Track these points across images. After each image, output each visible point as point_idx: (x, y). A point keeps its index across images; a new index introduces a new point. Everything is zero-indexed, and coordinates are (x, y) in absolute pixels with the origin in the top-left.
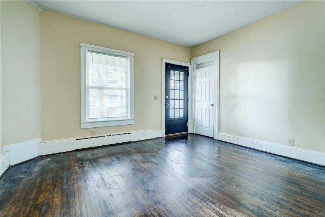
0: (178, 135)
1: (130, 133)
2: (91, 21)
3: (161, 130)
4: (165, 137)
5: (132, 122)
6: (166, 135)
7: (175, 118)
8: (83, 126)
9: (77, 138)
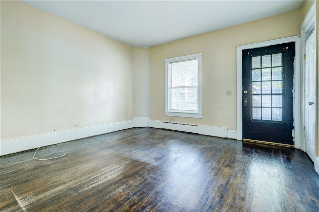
0: (269, 145)
1: (198, 126)
2: (171, 42)
3: (235, 131)
4: (243, 141)
5: (200, 117)
6: (243, 139)
7: (261, 120)
8: (166, 114)
9: (163, 121)
